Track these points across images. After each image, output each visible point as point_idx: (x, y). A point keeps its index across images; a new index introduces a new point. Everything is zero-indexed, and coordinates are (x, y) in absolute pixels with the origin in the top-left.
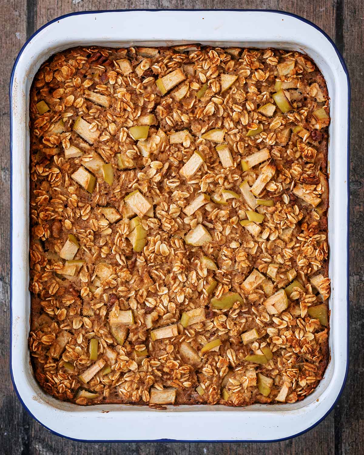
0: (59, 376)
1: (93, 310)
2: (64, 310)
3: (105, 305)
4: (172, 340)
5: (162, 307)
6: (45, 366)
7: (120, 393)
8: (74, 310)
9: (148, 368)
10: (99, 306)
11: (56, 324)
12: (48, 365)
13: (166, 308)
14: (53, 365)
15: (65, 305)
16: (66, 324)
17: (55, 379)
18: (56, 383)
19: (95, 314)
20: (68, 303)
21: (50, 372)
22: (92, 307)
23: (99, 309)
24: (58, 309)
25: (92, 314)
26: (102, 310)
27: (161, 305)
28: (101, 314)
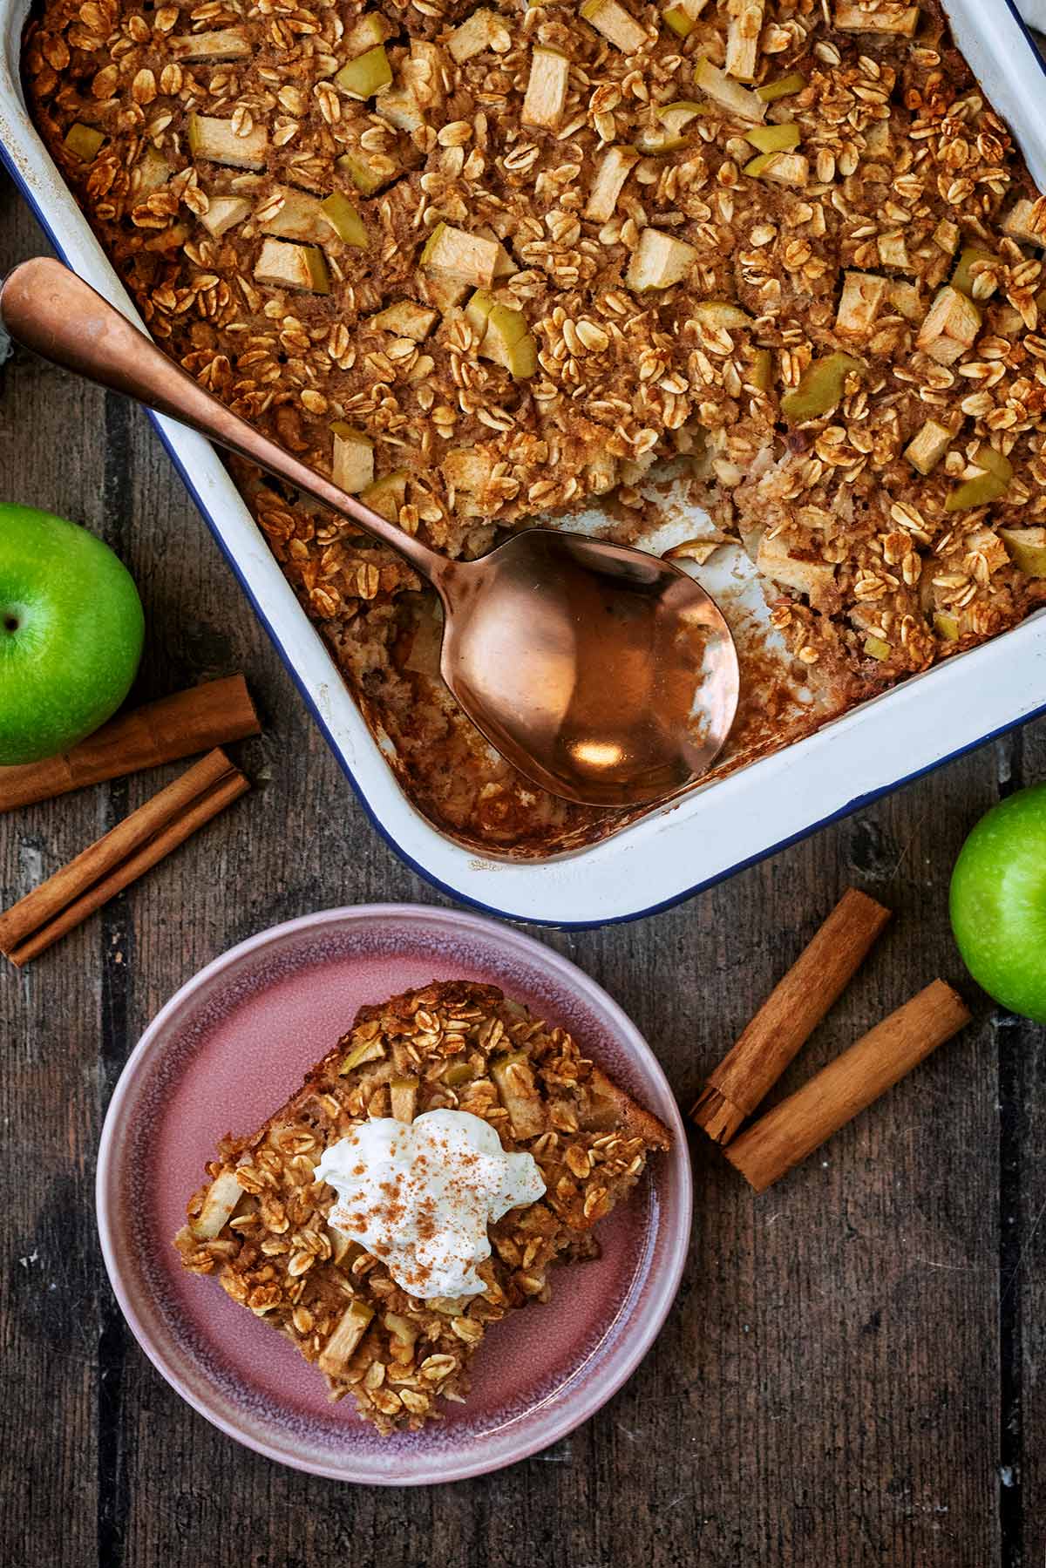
0: (459, 1037)
1: (532, 1236)
2: (586, 1174)
3: (520, 1268)
4: (317, 1341)
5: (405, 1382)
6: (500, 1024)
7: (306, 1136)
8: (565, 1196)
9: (305, 1240)
10: (530, 1254)
11: (570, 1130)
12: (498, 1032)
13: (396, 1389)
14: (493, 1043)
15: (591, 1186)
16: (551, 1149)
17: (461, 1025)
18: (449, 1019)
19: (519, 1230)
20: (591, 1198)
21: (481, 1024)
22: (539, 1240)
23: (522, 1250)
24: (598, 1163)
25: (523, 1225)
26: (514, 1251)
27: (413, 1382)
28: (507, 1242)
